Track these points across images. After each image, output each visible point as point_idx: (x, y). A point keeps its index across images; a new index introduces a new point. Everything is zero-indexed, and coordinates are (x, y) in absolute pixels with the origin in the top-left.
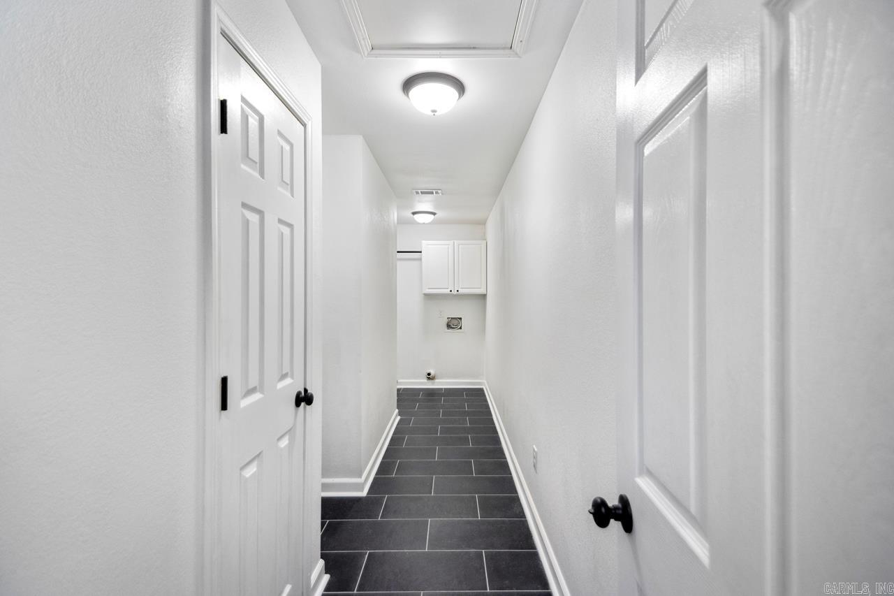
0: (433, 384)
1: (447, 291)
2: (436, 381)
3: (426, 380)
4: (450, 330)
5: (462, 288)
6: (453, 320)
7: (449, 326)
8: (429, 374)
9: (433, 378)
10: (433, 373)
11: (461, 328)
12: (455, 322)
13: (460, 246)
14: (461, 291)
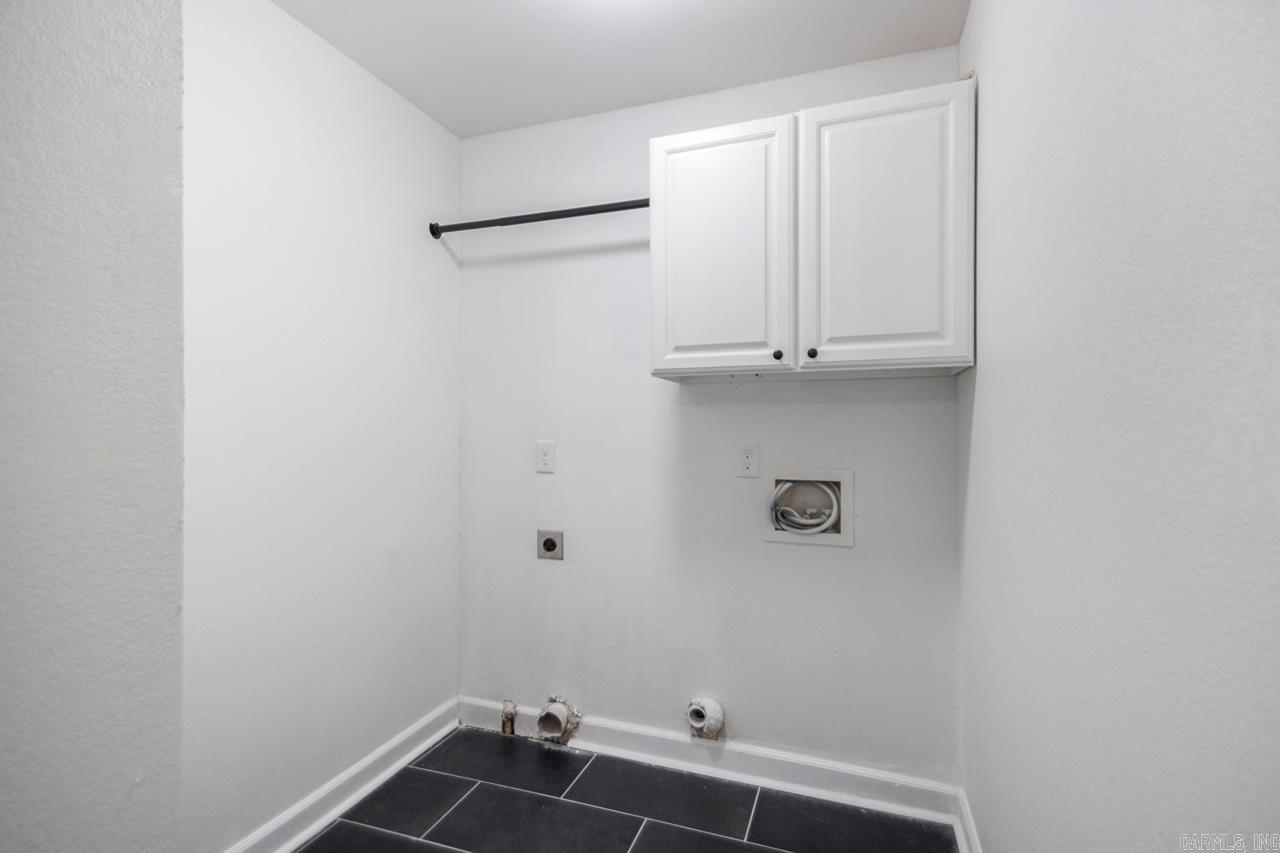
0: (716, 758)
1: (761, 357)
2: (731, 745)
3: (684, 737)
4: (790, 535)
5: (833, 340)
6: (801, 489)
7: (781, 517)
8: (698, 715)
9: (718, 734)
10: (712, 710)
11: (836, 528)
12: (811, 499)
13: (826, 134)
14: (829, 353)
